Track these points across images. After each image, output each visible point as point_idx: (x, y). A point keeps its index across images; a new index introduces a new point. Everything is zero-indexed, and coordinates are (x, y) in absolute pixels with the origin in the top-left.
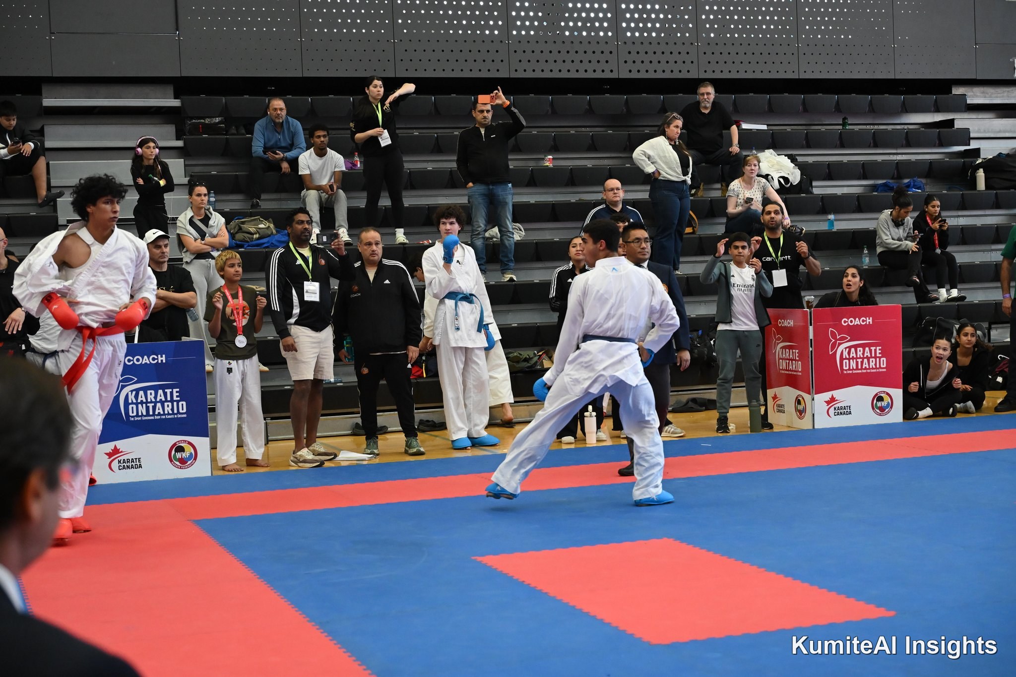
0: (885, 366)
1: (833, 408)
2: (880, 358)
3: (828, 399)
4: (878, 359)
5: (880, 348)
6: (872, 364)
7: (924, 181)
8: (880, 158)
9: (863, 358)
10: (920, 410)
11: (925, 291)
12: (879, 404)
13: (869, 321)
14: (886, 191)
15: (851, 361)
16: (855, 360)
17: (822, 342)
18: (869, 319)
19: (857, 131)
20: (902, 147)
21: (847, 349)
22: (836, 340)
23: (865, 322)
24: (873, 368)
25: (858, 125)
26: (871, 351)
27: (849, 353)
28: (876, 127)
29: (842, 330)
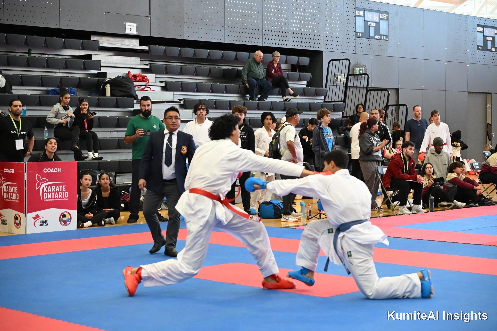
0: (67, 197)
1: (37, 222)
2: (65, 192)
3: (34, 216)
4: (63, 193)
5: (65, 186)
6: (60, 196)
7: (76, 89)
8: (51, 75)
9: (55, 192)
10: (85, 223)
11: (80, 154)
12: (64, 219)
13: (59, 170)
14: (55, 94)
15: (48, 193)
16: (50, 193)
17: (32, 182)
18: (59, 169)
19: (37, 58)
20: (63, 68)
21: (46, 187)
22: (40, 181)
23: (57, 171)
24: (60, 198)
25: (37, 54)
26: (59, 188)
27: (47, 189)
28: (47, 56)
29: (43, 175)
